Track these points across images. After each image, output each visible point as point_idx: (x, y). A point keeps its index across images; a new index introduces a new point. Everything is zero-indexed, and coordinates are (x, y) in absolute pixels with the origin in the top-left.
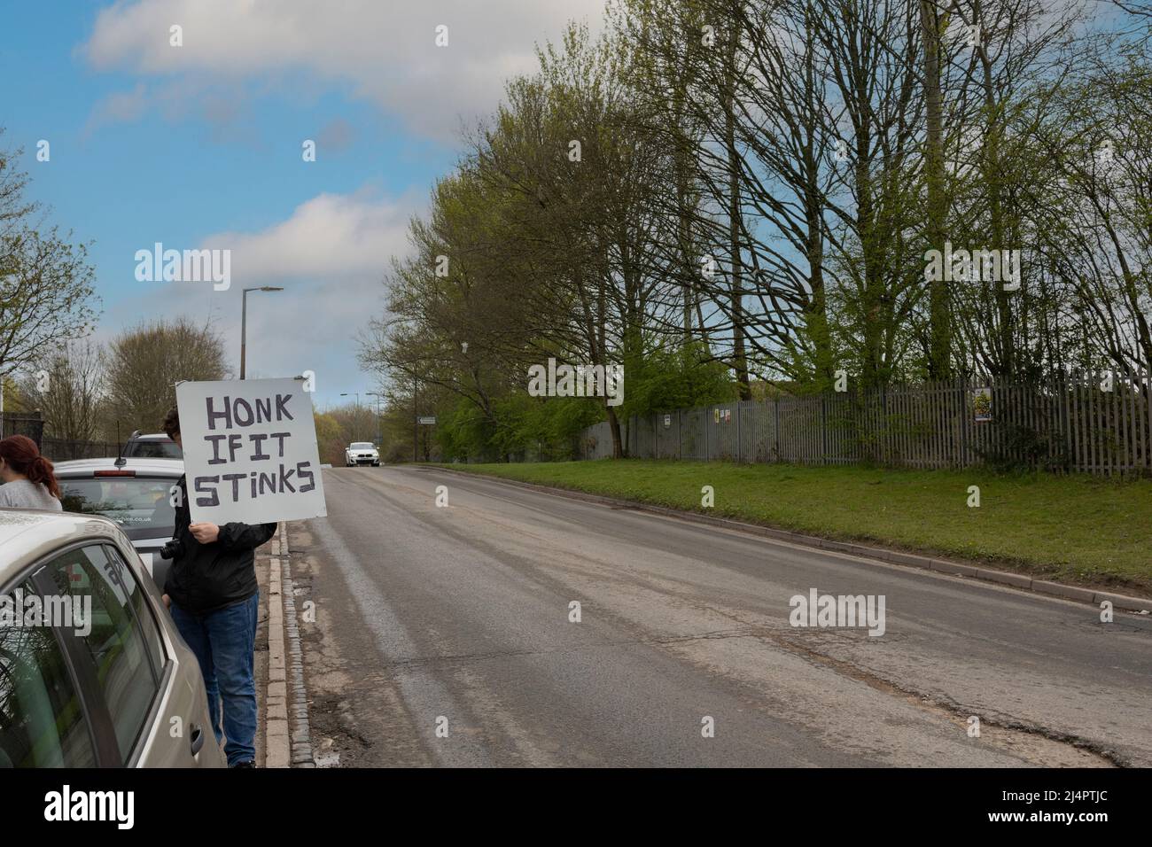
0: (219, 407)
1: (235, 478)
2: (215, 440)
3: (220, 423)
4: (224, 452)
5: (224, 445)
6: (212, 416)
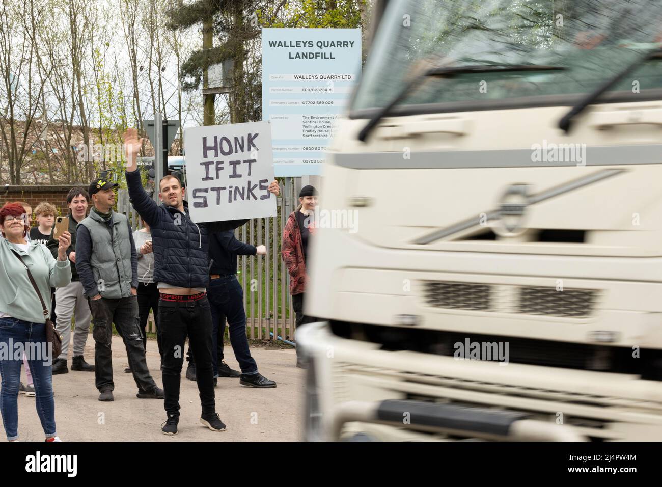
0: (211, 143)
1: (218, 190)
2: (207, 165)
3: (211, 153)
4: (212, 173)
5: (212, 168)
6: (206, 149)
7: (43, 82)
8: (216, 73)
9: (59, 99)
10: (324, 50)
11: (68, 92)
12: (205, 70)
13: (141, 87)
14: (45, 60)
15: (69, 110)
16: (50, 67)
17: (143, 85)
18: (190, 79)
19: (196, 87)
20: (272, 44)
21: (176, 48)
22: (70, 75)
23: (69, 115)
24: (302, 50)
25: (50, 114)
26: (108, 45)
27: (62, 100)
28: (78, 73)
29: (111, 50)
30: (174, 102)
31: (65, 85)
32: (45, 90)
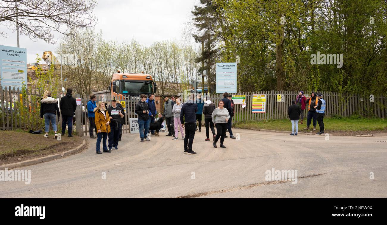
0: (133, 121)
1: (134, 128)
2: (133, 124)
3: (133, 122)
4: (134, 126)
5: (134, 125)
6: (132, 122)
7: (169, 74)
8: (204, 72)
9: (172, 77)
10: (229, 67)
11: (174, 76)
12: (202, 71)
13: (188, 75)
14: (169, 69)
15: (174, 79)
16: (170, 71)
17: (189, 74)
18: (200, 73)
19: (201, 75)
20: (218, 66)
21: (196, 67)
22: (174, 72)
23: (174, 81)
24: (224, 67)
25: (170, 80)
26: (182, 66)
27: (172, 78)
28: (176, 72)
29: (182, 67)
30: (195, 78)
31: (173, 75)
32: (169, 75)
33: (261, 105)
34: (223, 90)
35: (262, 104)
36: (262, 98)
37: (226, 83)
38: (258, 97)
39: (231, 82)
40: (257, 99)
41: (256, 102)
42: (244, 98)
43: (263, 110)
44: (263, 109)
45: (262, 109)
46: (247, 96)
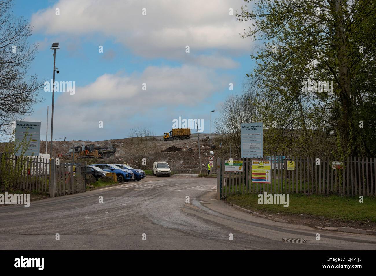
10: (254, 128)
33: (265, 174)
34: (249, 155)
35: (266, 172)
36: (265, 165)
37: (251, 146)
38: (260, 164)
39: (256, 145)
40: (258, 166)
41: (257, 170)
42: (241, 165)
43: (268, 180)
44: (268, 178)
45: (266, 179)
46: (245, 162)
